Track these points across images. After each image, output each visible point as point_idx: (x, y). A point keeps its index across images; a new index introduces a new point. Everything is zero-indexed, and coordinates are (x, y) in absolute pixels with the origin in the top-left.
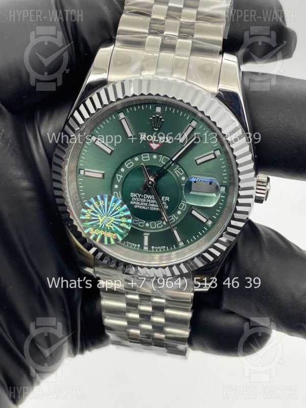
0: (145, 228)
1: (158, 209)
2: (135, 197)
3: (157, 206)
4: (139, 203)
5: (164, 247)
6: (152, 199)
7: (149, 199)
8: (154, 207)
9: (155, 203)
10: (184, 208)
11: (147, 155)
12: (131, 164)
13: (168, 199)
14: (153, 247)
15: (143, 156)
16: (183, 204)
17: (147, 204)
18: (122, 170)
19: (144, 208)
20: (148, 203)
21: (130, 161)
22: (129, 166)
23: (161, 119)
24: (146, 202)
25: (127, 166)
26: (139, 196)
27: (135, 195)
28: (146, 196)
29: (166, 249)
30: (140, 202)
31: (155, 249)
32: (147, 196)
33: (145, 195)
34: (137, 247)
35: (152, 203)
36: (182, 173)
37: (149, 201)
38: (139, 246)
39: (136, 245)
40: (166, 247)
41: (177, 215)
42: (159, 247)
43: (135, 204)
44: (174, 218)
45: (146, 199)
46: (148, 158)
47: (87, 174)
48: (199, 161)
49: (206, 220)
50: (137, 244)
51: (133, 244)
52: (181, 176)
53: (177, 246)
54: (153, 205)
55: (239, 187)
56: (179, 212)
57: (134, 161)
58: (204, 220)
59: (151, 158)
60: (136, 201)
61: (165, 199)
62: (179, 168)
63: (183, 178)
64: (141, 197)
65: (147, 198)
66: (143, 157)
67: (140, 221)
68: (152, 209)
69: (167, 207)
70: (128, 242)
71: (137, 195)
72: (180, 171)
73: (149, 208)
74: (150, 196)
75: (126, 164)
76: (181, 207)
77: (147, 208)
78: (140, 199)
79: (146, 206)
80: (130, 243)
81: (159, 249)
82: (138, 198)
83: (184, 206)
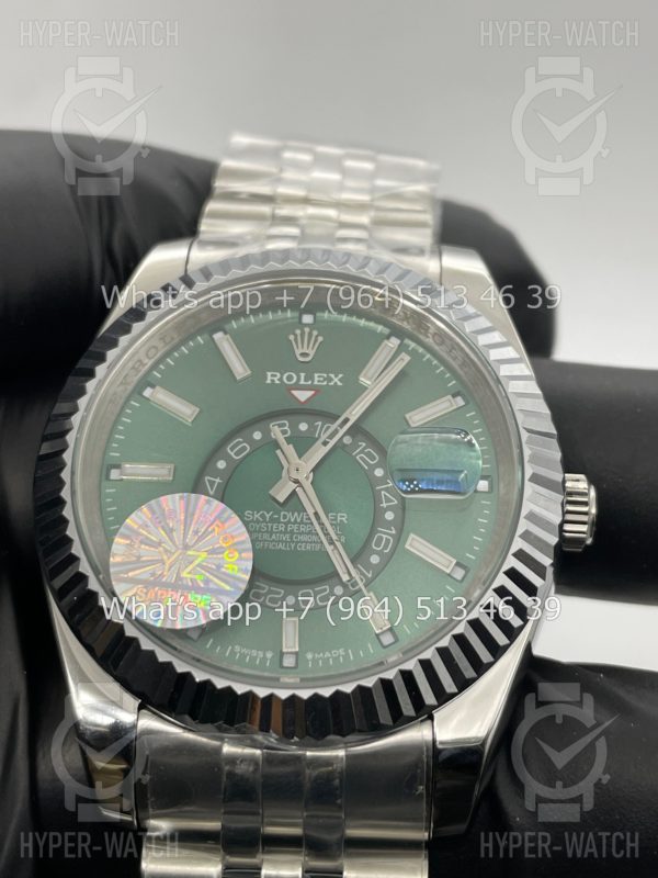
2: (258, 521)
3: (315, 539)
4: (266, 536)
5: (341, 651)
6: (302, 523)
7: (295, 522)
8: (309, 543)
9: (310, 532)
10: (386, 547)
11: (284, 425)
12: (244, 449)
13: (344, 519)
14: (309, 656)
15: (275, 426)
16: (385, 536)
17: (288, 536)
18: (221, 465)
19: (281, 546)
20: (292, 532)
21: (239, 443)
22: (237, 454)
23: (316, 336)
24: (285, 532)
25: (232, 454)
26: (268, 516)
27: (258, 515)
28: (285, 517)
29: (346, 657)
30: (271, 533)
31: (315, 661)
32: (289, 515)
33: (282, 513)
34: (264, 659)
35: (303, 532)
36: (373, 458)
37: (295, 527)
38: (268, 654)
39: (261, 654)
40: (346, 651)
41: (368, 566)
42: (328, 654)
43: (257, 538)
44: (362, 573)
45: (286, 524)
46: (286, 432)
50: (265, 651)
51: (254, 653)
52: (373, 468)
54: (305, 538)
56: (375, 559)
57: (251, 441)
59: (294, 429)
60: (260, 531)
61: (336, 520)
62: (365, 448)
63: (379, 472)
64: (272, 520)
65: (289, 522)
67: (270, 592)
68: (303, 547)
70: (237, 648)
71: (263, 516)
72: (369, 455)
73: (295, 547)
74: (296, 514)
75: (232, 449)
76: (378, 545)
77: (290, 547)
78: (270, 525)
79: (286, 542)
80: (245, 651)
81: (328, 658)
82: (265, 521)
83: (388, 540)
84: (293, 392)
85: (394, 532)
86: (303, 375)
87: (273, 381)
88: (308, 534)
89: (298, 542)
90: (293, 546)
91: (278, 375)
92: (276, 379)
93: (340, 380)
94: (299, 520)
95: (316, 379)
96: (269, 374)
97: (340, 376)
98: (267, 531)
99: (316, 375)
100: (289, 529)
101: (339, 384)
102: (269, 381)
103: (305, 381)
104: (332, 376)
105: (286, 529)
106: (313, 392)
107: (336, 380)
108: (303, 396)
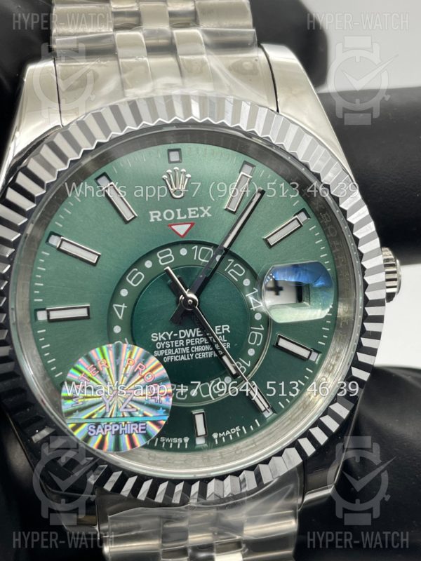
0: (191, 399)
1: (211, 354)
2: (162, 341)
3: (208, 348)
4: (171, 351)
5: (238, 429)
6: (196, 337)
7: (191, 337)
8: (204, 352)
9: (203, 344)
10: (258, 342)
11: (168, 252)
12: (140, 277)
13: (227, 329)
14: (215, 436)
15: (161, 255)
16: (256, 333)
17: (187, 349)
18: (124, 293)
19: (183, 358)
20: (190, 346)
21: (135, 272)
22: (135, 282)
23: (185, 173)
24: (185, 346)
25: (131, 283)
26: (170, 335)
27: (161, 336)
28: (183, 334)
29: (242, 432)
30: (174, 348)
31: (220, 439)
32: (186, 332)
33: (180, 331)
34: (183, 444)
35: (198, 345)
36: (241, 272)
37: (191, 341)
38: (186, 440)
39: (180, 440)
40: (241, 428)
41: (248, 358)
42: (228, 433)
43: (164, 355)
44: (243, 364)
45: (184, 339)
46: (170, 258)
47: (54, 315)
48: (272, 241)
49: (308, 352)
50: (183, 437)
51: (175, 440)
52: (241, 279)
53: (262, 419)
54: (200, 348)
55: (363, 269)
56: (251, 352)
57: (145, 270)
58: (304, 353)
59: (177, 254)
60: (165, 348)
61: (221, 331)
62: (233, 263)
63: (246, 282)
64: (174, 338)
65: (186, 338)
66: (161, 258)
68: (200, 356)
69: (228, 346)
70: (162, 439)
71: (166, 336)
72: (237, 268)
73: (194, 357)
74: (191, 330)
75: (130, 279)
76: (252, 341)
77: (190, 357)
78: (172, 342)
79: (186, 354)
80: (168, 440)
81: (229, 435)
82: (168, 340)
83: (259, 336)
84: (173, 227)
85: (263, 329)
86: (179, 210)
87: (155, 219)
88: (202, 345)
89: (195, 353)
90: (192, 356)
91: (159, 212)
92: (157, 217)
93: (208, 211)
94: (193, 335)
95: (190, 213)
96: (151, 213)
97: (209, 207)
98: (171, 348)
99: (189, 209)
100: (187, 343)
101: (209, 215)
102: (152, 220)
103: (182, 215)
104: (202, 208)
105: (185, 343)
106: (188, 226)
107: (206, 212)
108: (181, 229)
